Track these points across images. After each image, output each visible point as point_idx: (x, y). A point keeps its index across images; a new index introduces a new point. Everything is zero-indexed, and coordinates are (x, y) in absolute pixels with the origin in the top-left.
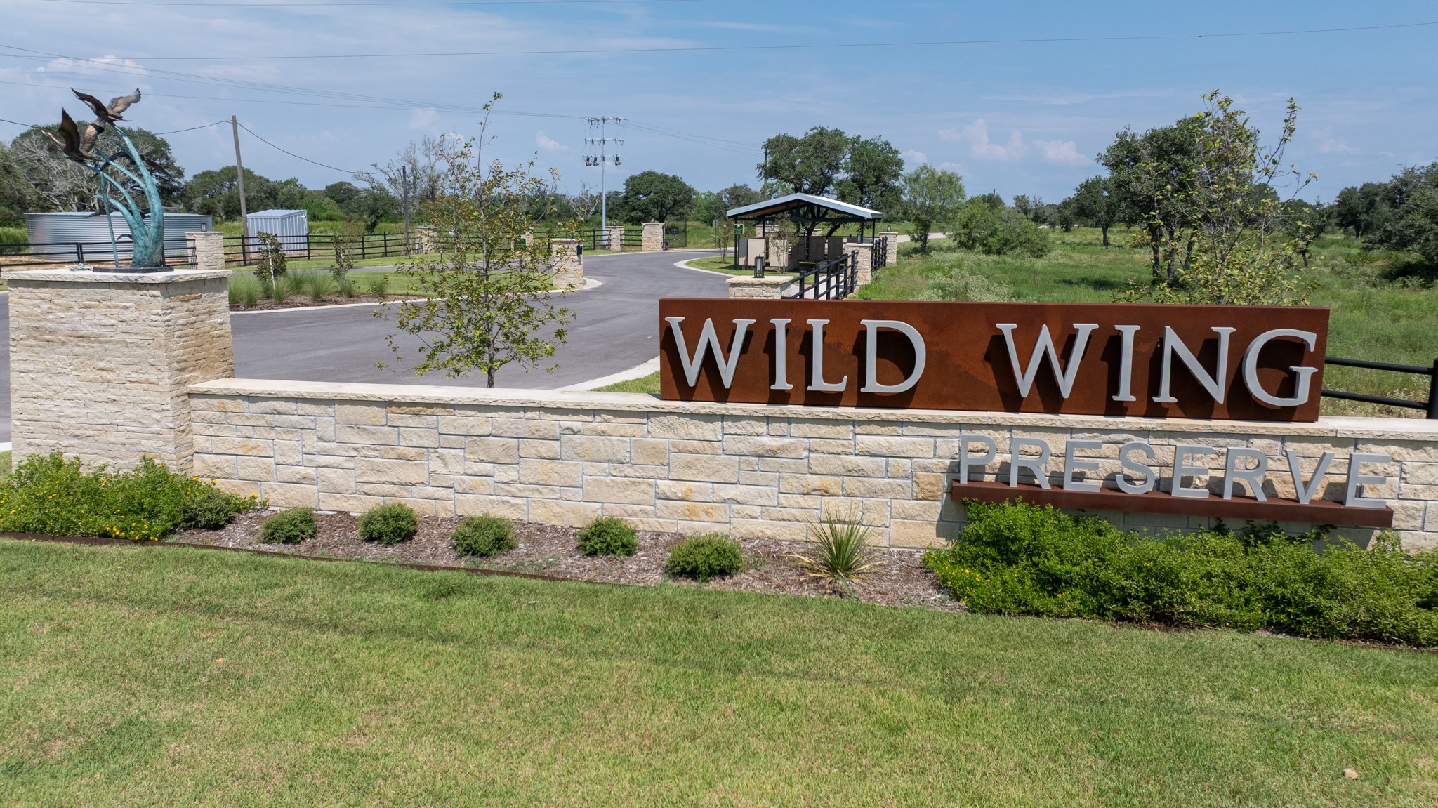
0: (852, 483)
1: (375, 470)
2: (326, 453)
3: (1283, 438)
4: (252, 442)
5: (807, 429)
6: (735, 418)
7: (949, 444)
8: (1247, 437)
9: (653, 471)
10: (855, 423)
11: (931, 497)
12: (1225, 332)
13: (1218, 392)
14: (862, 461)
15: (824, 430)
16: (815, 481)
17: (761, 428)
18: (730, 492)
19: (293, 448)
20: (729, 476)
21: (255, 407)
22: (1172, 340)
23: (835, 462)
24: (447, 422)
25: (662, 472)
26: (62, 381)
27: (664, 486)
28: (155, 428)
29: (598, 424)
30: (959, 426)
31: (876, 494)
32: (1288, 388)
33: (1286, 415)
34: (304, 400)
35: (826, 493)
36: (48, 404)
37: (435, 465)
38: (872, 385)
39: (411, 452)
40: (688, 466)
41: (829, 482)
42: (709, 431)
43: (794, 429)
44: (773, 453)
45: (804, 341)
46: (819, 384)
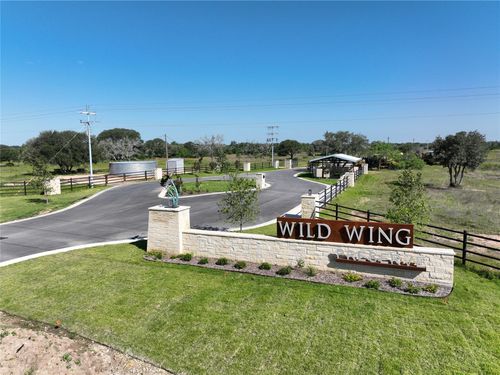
3: (405, 251)
4: (195, 243)
5: (307, 245)
6: (292, 242)
7: (336, 250)
8: (397, 250)
10: (317, 244)
12: (391, 229)
13: (390, 241)
15: (310, 246)
16: (308, 256)
17: (297, 244)
18: (291, 257)
19: (203, 245)
20: (290, 254)
23: (312, 253)
25: (277, 252)
27: (278, 256)
28: (176, 240)
30: (337, 246)
32: (404, 240)
34: (206, 235)
35: (310, 259)
36: (155, 234)
40: (283, 252)
42: (287, 245)
43: (304, 244)
44: (299, 250)
45: (305, 227)
46: (309, 236)
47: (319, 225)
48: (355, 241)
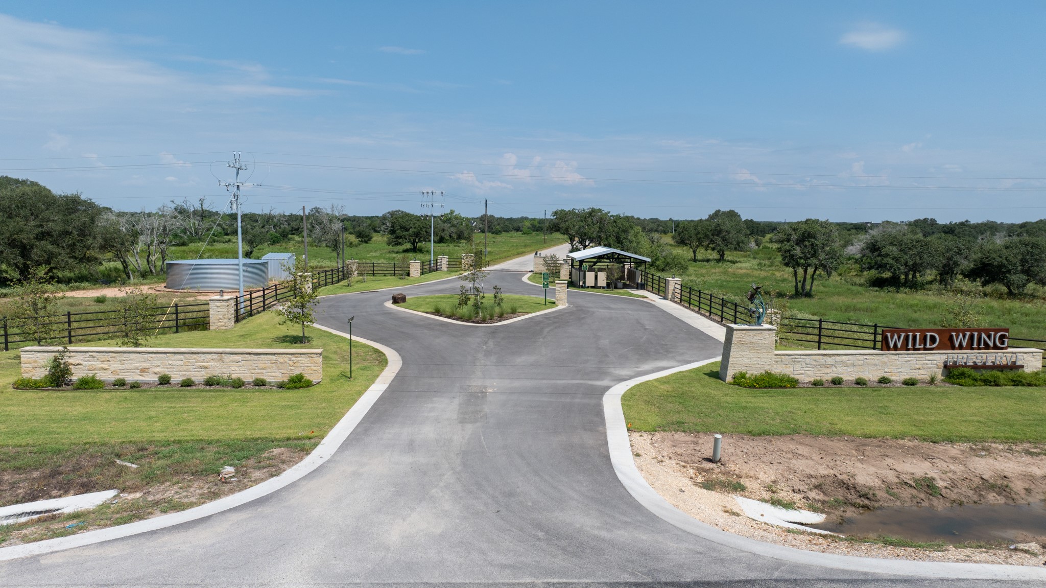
0: (925, 366)
1: (819, 370)
2: (807, 367)
3: (1003, 353)
4: (788, 366)
5: (916, 356)
6: (901, 354)
7: (944, 357)
8: (997, 353)
9: (884, 366)
10: (925, 354)
11: (940, 368)
12: (993, 333)
13: (991, 344)
14: (927, 362)
15: (919, 356)
16: (917, 367)
17: (906, 356)
18: (900, 370)
19: (799, 367)
20: (900, 366)
21: (789, 357)
22: (984, 335)
23: (922, 362)
24: (837, 358)
25: (886, 367)
26: (745, 353)
27: (886, 370)
28: (769, 363)
29: (872, 357)
30: (945, 353)
31: (929, 368)
32: (1003, 343)
33: (1002, 348)
34: (803, 355)
35: (920, 369)
36: (740, 359)
37: (834, 369)
38: (928, 346)
39: (828, 366)
40: (891, 365)
41: (920, 366)
42: (895, 357)
43: (913, 356)
44: (909, 361)
45: (914, 338)
46: (917, 346)
47: (929, 334)
48: (961, 347)
